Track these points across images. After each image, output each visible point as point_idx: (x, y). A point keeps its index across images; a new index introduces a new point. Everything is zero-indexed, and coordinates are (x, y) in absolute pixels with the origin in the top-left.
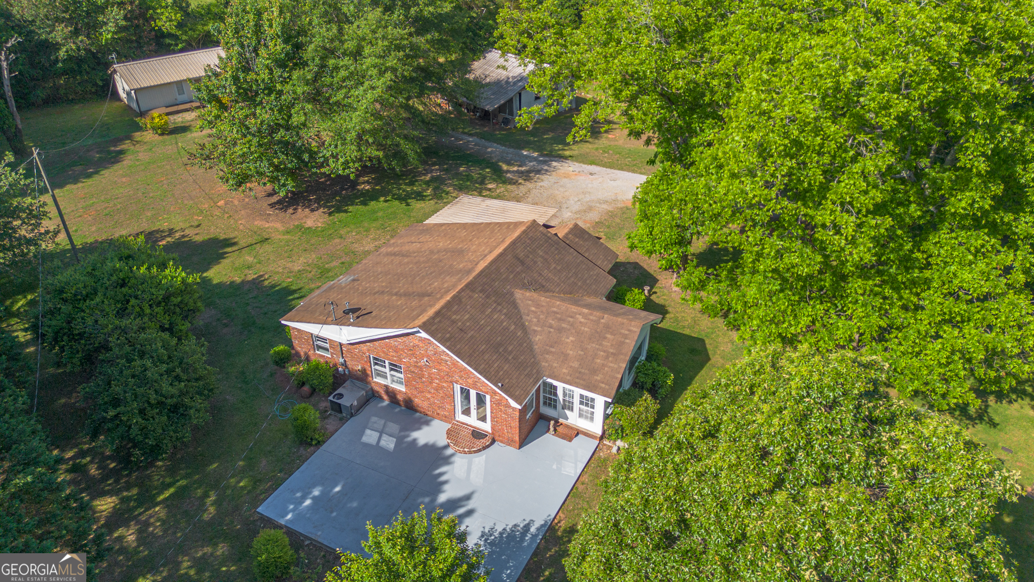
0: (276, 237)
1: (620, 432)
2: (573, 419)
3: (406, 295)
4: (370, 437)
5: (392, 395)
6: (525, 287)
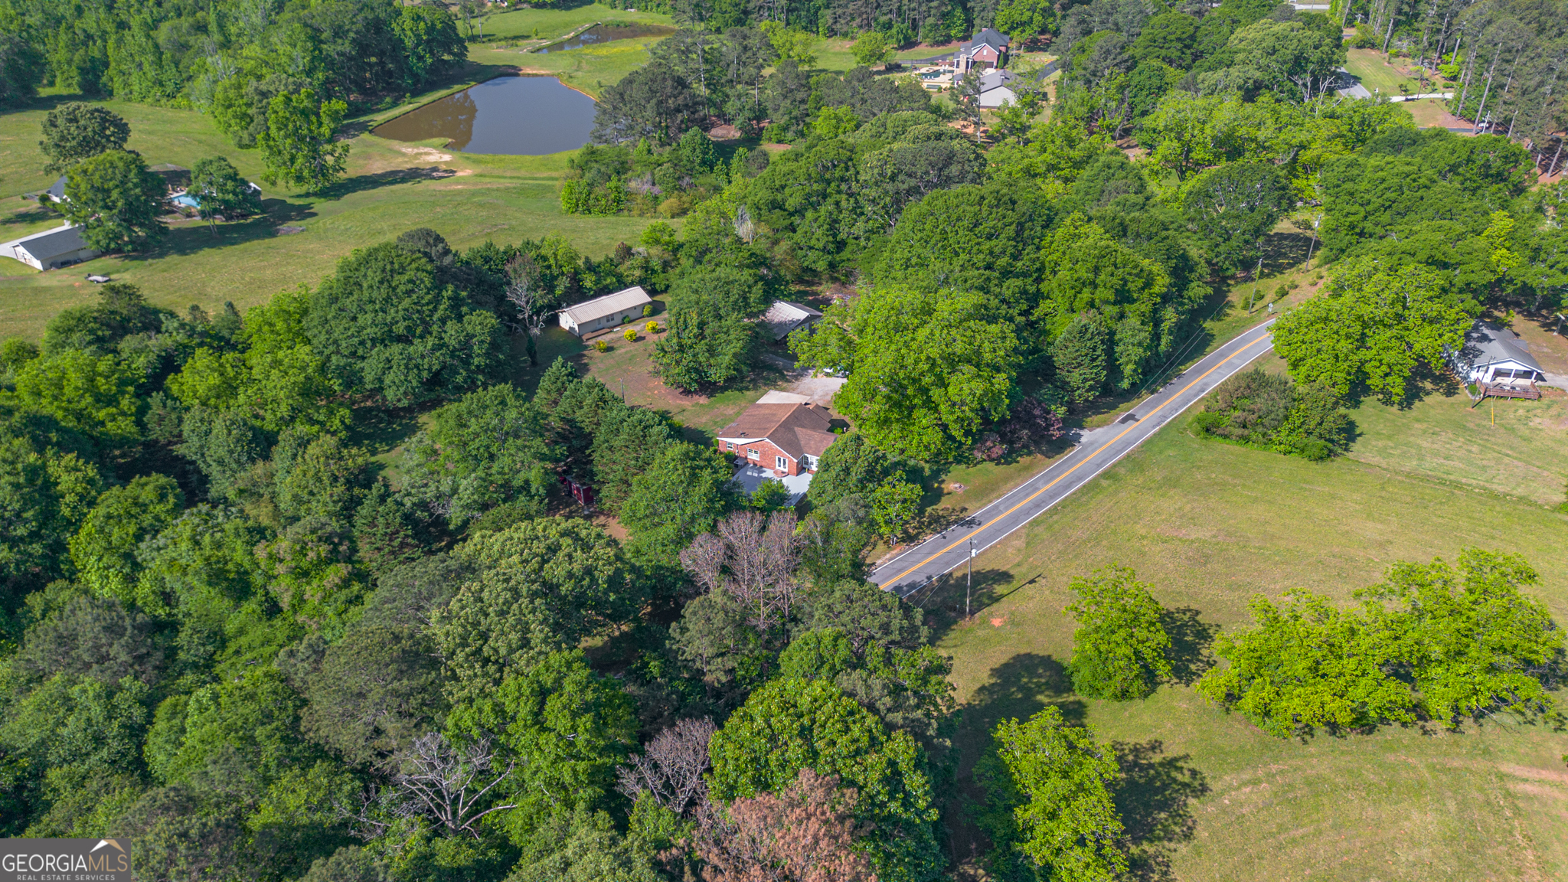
0: (690, 408)
2: (813, 468)
4: (749, 473)
5: (755, 464)
6: (797, 426)
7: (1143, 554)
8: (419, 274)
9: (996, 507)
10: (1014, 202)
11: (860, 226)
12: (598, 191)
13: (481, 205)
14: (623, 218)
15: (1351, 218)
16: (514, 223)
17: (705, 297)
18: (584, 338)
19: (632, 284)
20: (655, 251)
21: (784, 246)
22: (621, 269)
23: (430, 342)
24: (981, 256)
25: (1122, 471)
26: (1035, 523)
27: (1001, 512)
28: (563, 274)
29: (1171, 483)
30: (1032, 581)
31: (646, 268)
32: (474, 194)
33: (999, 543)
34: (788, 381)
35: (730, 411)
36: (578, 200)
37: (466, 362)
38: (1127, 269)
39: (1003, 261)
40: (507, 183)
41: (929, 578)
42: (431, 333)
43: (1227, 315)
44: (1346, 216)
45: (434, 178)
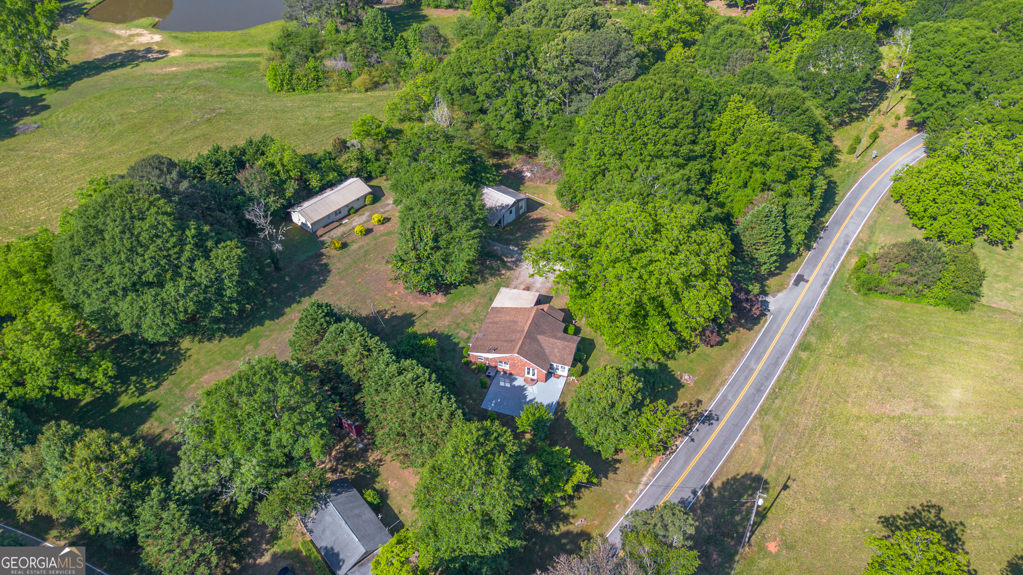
0: (430, 309)
1: (573, 375)
2: (559, 372)
3: (506, 341)
4: (502, 384)
5: (505, 372)
6: (539, 334)
7: (864, 439)
8: (160, 217)
9: (725, 397)
10: (687, 91)
11: (543, 109)
12: (299, 72)
13: (197, 89)
14: (323, 94)
15: (941, 79)
16: (229, 105)
17: (434, 210)
18: (319, 233)
19: (351, 175)
20: (368, 142)
21: (478, 127)
22: (340, 161)
23: (182, 284)
24: (668, 147)
25: (813, 339)
26: (763, 411)
27: (730, 403)
28: (290, 178)
29: (855, 348)
30: (785, 487)
31: (362, 158)
32: (188, 77)
33: (741, 440)
34: (510, 269)
35: (468, 309)
36: (282, 81)
37: (220, 293)
38: (793, 151)
39: (685, 150)
40: (215, 62)
41: (694, 492)
42: (181, 275)
43: (838, 160)
44: (937, 77)
45: (149, 60)
